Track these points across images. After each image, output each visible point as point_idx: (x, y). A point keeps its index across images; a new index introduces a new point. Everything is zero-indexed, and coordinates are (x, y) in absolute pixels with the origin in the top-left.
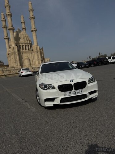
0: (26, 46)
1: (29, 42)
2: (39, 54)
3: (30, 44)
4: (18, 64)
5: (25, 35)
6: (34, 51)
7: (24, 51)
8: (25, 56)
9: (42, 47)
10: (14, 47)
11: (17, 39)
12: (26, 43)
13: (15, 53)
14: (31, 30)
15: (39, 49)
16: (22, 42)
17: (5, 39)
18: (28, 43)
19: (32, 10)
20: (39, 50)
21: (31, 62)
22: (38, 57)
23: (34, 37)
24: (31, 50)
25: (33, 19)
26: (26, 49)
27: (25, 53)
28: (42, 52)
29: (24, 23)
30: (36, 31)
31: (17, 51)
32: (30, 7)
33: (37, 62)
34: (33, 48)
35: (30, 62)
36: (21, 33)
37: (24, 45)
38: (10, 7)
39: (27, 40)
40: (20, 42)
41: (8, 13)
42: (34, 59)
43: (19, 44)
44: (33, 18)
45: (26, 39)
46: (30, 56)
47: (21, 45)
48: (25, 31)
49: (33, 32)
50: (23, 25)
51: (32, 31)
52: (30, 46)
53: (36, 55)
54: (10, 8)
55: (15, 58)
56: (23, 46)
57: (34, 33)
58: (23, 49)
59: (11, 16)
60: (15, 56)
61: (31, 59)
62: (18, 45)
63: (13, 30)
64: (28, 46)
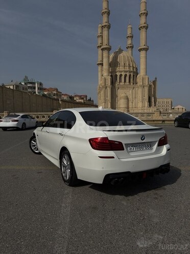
0: (126, 76)
1: (133, 69)
2: (146, 89)
3: (134, 72)
4: (107, 104)
5: (128, 57)
6: (138, 84)
7: (121, 84)
8: (121, 93)
9: (156, 78)
10: (107, 77)
11: (114, 64)
12: (127, 72)
13: (106, 87)
14: (139, 48)
15: (147, 81)
16: (120, 70)
17: (98, 64)
18: (130, 72)
19: (144, 13)
20: (147, 84)
21: (130, 104)
22: (143, 96)
23: (142, 61)
24: (134, 84)
25: (144, 29)
26: (125, 81)
27: (123, 88)
28: (153, 86)
29: (132, 37)
30: (146, 50)
31: (109, 85)
32: (142, 9)
33: (140, 105)
34: (138, 80)
35: (128, 104)
36: (121, 55)
37: (123, 74)
38: (109, 13)
39: (129, 66)
40: (118, 69)
41: (105, 24)
42: (135, 98)
43: (116, 72)
44: (144, 27)
45: (127, 65)
46: (129, 93)
47: (118, 74)
48: (130, 52)
49: (141, 52)
50: (129, 42)
51: (140, 50)
52: (134, 76)
53: (140, 91)
54: (109, 15)
55: (105, 96)
56: (121, 75)
57: (143, 54)
58: (120, 81)
59: (109, 27)
60: (105, 92)
61: (130, 98)
62: (114, 75)
63: (109, 49)
64: (130, 76)
